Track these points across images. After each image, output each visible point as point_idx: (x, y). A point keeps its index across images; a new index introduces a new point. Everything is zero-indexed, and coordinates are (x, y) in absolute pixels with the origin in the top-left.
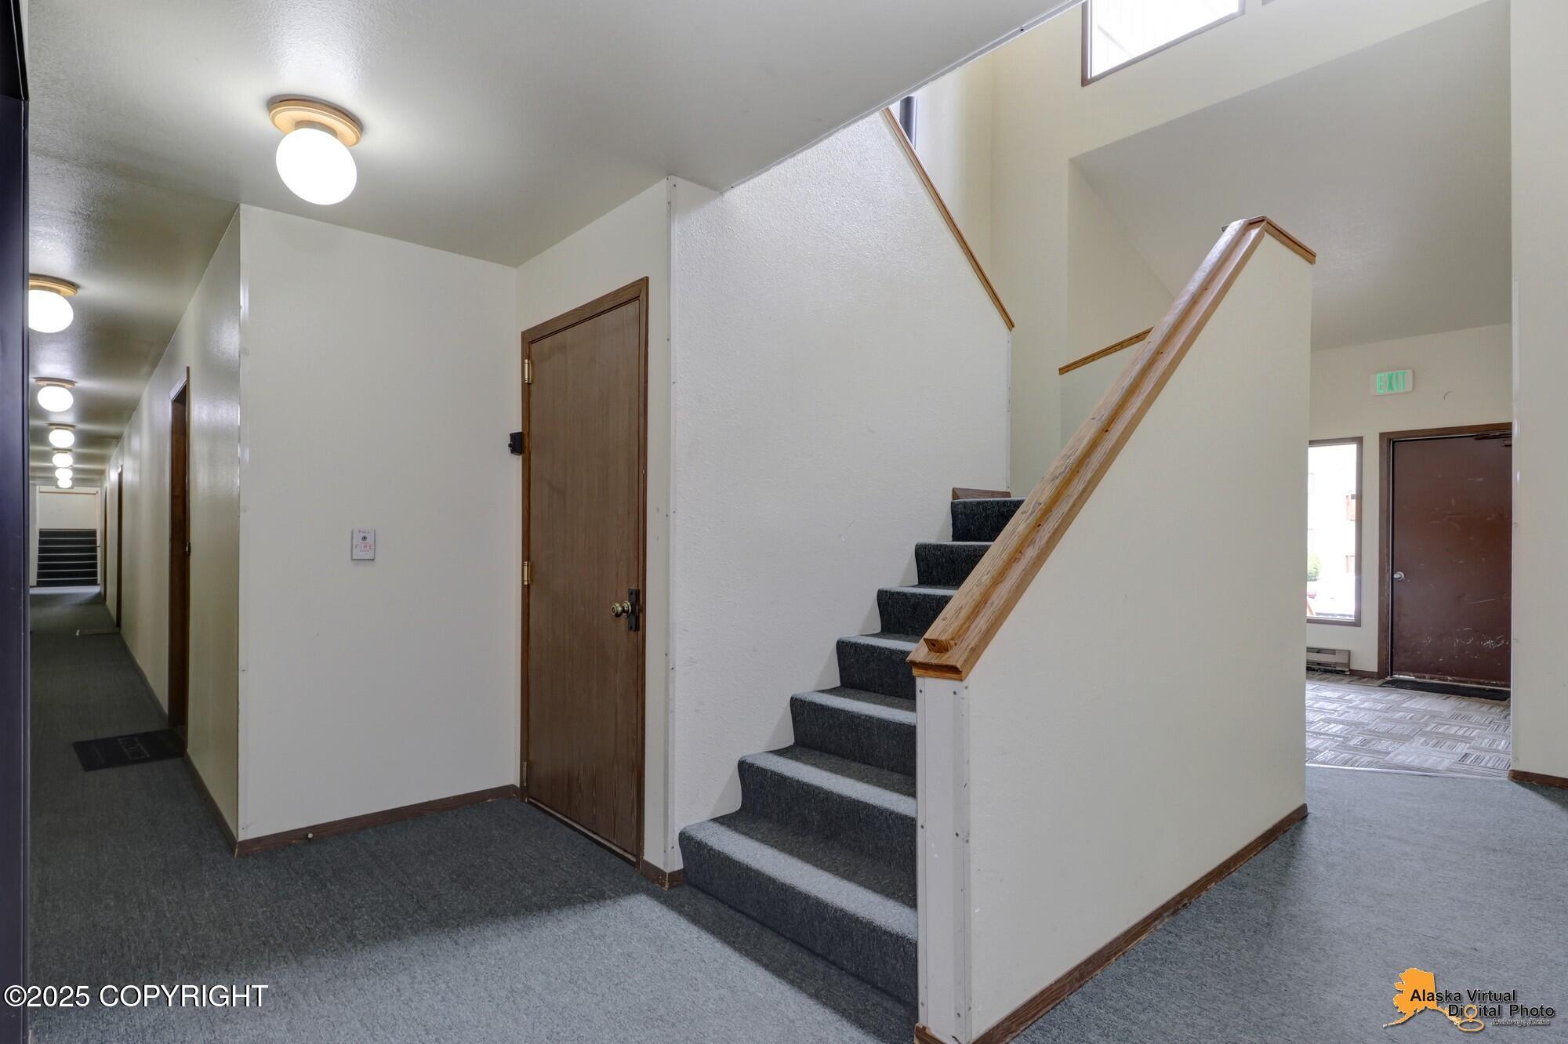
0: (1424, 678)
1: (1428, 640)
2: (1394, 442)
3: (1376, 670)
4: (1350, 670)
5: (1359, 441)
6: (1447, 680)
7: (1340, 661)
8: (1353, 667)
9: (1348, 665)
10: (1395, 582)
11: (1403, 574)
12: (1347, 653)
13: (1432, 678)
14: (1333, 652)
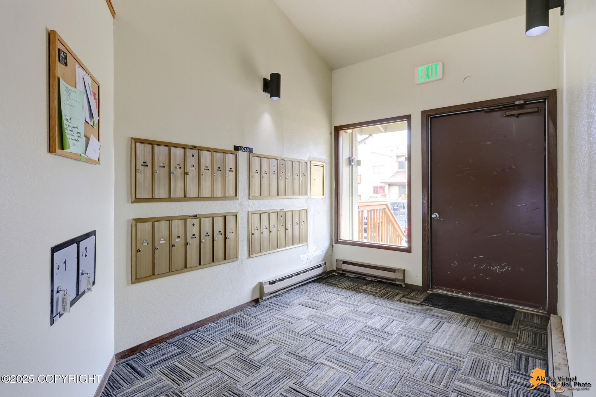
0: (453, 292)
1: (455, 264)
2: (431, 118)
3: (421, 285)
4: (405, 284)
5: (408, 118)
6: (468, 295)
7: (398, 278)
8: (407, 282)
9: (403, 280)
10: (432, 220)
11: (437, 215)
12: (402, 272)
13: (458, 293)
14: (393, 270)
